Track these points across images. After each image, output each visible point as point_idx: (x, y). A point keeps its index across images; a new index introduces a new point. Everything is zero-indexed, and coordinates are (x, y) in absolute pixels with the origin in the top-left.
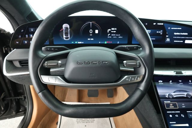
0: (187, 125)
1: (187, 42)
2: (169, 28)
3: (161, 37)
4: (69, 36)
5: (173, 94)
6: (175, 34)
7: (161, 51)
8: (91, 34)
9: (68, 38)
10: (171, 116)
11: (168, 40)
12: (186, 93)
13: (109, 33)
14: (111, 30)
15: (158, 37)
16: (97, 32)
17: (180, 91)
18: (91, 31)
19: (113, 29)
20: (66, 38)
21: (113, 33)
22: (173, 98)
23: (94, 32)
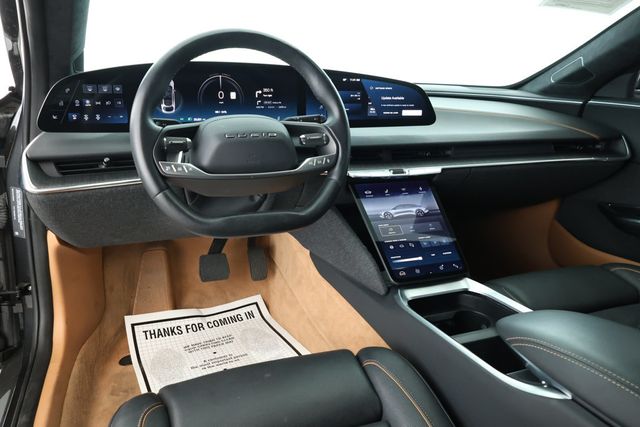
0: (420, 258)
1: (406, 113)
2: (372, 88)
3: (360, 105)
4: (174, 106)
5: (393, 212)
6: (384, 98)
7: (360, 134)
8: (221, 100)
9: (171, 109)
10: (392, 247)
11: (372, 111)
12: (414, 209)
13: (258, 99)
14: (263, 93)
15: (354, 105)
16: (233, 95)
17: (404, 206)
18: (221, 95)
19: (265, 90)
20: (167, 109)
21: (268, 99)
22: (393, 218)
23: (227, 96)
